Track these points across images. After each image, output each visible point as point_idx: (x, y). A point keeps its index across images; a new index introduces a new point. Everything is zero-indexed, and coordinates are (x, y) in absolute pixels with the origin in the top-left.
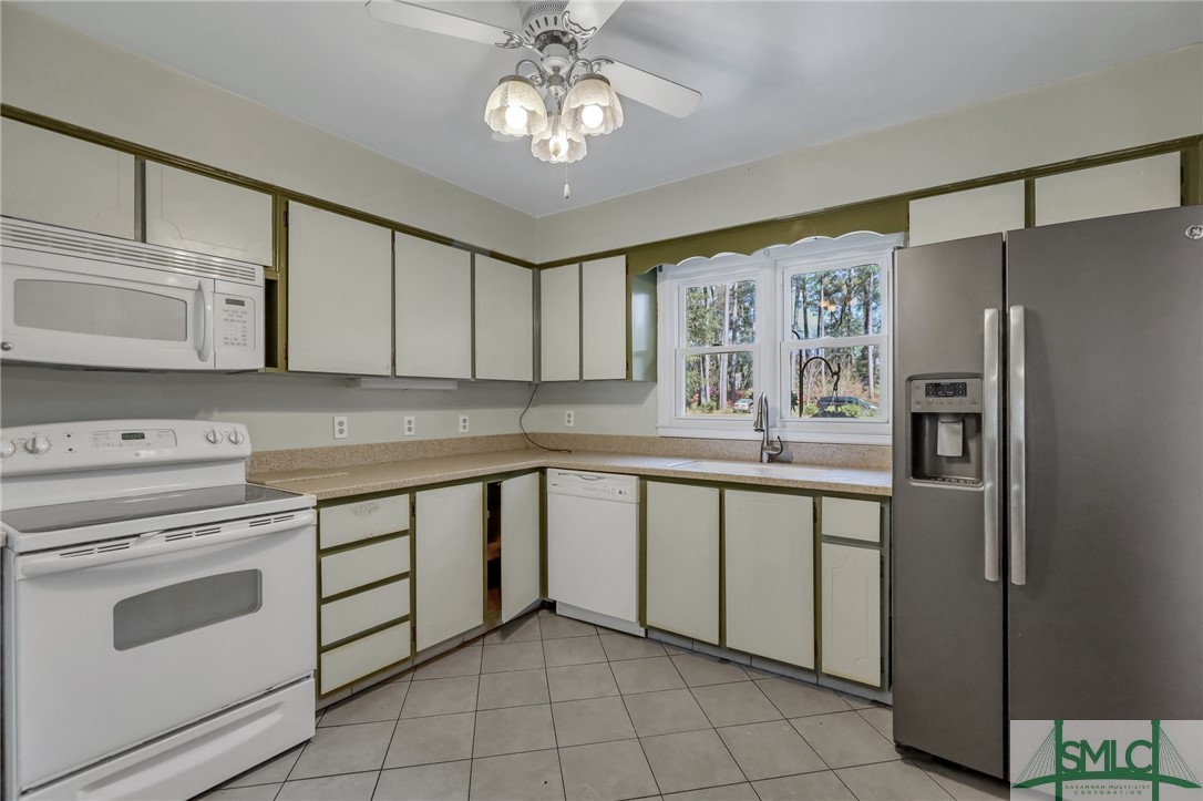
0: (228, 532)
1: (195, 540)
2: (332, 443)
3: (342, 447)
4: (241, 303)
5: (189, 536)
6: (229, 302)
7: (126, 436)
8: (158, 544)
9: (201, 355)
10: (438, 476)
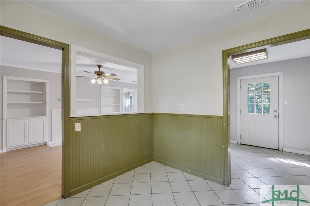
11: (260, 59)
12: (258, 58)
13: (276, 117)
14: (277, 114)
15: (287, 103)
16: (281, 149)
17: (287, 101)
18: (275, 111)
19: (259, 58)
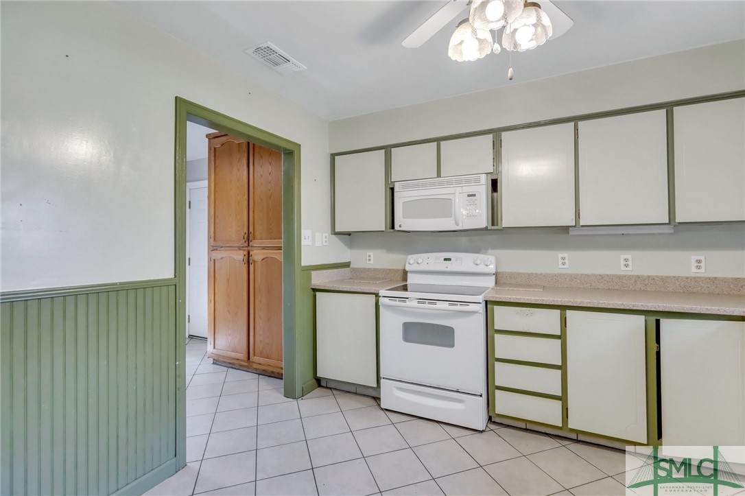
0: (440, 305)
1: (427, 305)
2: (557, 271)
3: (564, 274)
4: (474, 195)
5: (424, 303)
6: (469, 196)
7: (445, 259)
8: (414, 303)
9: (457, 224)
10: (586, 302)
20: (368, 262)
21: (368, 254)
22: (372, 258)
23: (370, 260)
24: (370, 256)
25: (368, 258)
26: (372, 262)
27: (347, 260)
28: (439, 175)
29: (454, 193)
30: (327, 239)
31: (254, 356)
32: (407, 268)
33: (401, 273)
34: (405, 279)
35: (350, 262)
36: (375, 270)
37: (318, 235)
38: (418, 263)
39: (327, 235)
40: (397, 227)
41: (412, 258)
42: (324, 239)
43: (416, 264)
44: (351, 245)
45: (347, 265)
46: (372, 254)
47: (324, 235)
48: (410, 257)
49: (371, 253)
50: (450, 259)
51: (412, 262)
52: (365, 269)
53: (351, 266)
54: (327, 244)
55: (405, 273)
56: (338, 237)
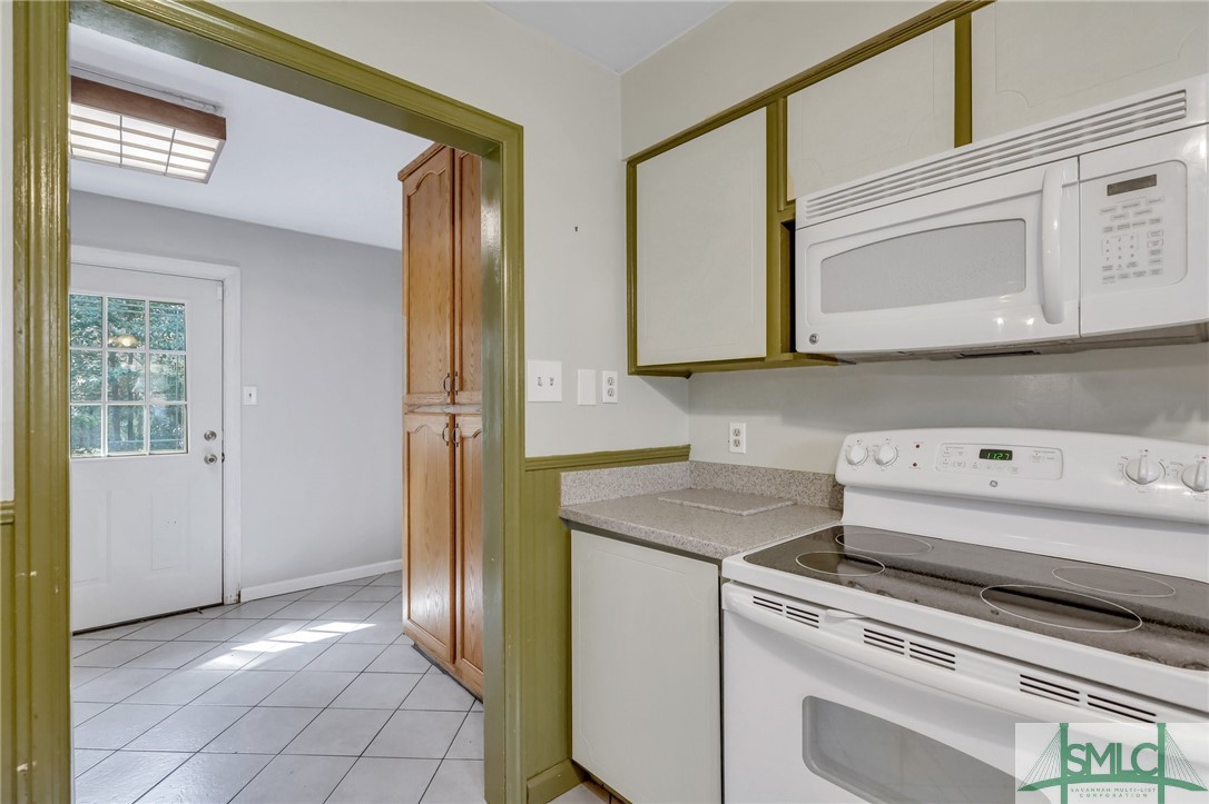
4: (1148, 182)
7: (988, 453)
11: (171, 170)
12: (116, 148)
13: (212, 460)
14: (214, 447)
15: (254, 400)
16: (230, 598)
17: (254, 391)
18: (207, 437)
19: (127, 150)
20: (733, 449)
21: (733, 426)
22: (743, 438)
23: (737, 443)
24: (737, 433)
25: (733, 438)
26: (743, 448)
27: (679, 442)
28: (963, 133)
29: (1041, 192)
30: (615, 387)
31: (463, 657)
32: (843, 476)
33: (827, 488)
34: (837, 508)
35: (688, 447)
36: (752, 470)
37: (585, 377)
38: (879, 462)
39: (614, 375)
40: (803, 346)
41: (857, 446)
42: (605, 387)
43: (870, 464)
44: (690, 404)
45: (681, 454)
46: (743, 427)
47: (606, 375)
48: (850, 439)
49: (741, 424)
50: (1006, 455)
51: (857, 455)
52: (724, 466)
53: (692, 457)
54: (614, 399)
55: (837, 490)
56: (649, 382)
